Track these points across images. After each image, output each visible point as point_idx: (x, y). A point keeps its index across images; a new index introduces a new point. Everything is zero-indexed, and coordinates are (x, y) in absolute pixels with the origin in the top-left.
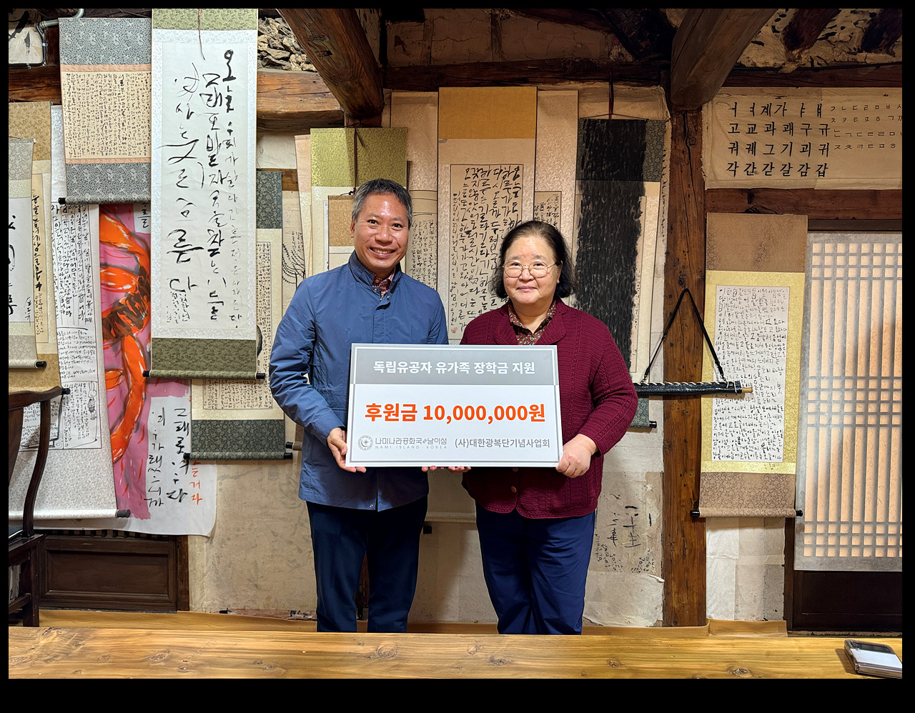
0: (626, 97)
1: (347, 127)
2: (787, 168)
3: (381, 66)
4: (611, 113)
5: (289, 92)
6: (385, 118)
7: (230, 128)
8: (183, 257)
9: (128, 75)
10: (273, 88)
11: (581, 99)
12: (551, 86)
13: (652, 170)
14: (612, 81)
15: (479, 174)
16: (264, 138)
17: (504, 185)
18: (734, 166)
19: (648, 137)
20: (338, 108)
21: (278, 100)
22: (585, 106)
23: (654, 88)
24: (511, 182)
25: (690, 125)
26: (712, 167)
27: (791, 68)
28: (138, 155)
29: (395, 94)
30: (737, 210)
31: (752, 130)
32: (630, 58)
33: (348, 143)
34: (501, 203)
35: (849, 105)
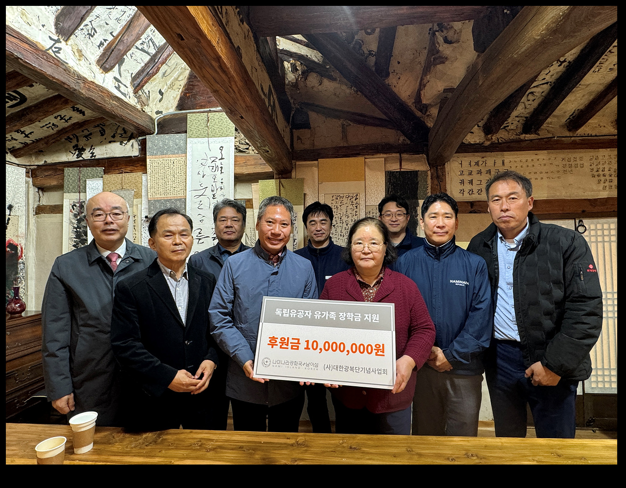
0: (408, 160)
1: (276, 179)
3: (291, 151)
4: (401, 168)
5: (249, 163)
6: (293, 174)
7: (222, 181)
8: (201, 241)
9: (176, 159)
10: (241, 162)
11: (386, 163)
12: (372, 156)
13: (422, 194)
14: (400, 152)
15: (338, 198)
16: (237, 184)
17: (350, 203)
18: (462, 191)
19: (419, 179)
20: (271, 170)
21: (244, 168)
22: (388, 165)
23: (421, 155)
24: (354, 201)
25: (440, 173)
26: (451, 191)
27: (488, 143)
28: (181, 195)
29: (297, 163)
30: (465, 211)
31: (470, 174)
32: (409, 142)
33: (276, 186)
34: (349, 211)
35: (518, 160)
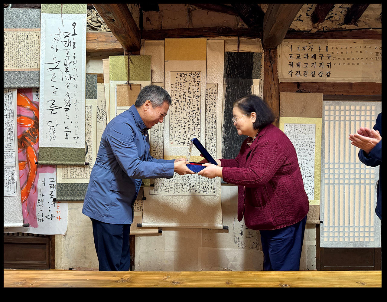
0: (245, 43)
1: (125, 55)
2: (313, 73)
3: (140, 29)
4: (238, 50)
5: (100, 40)
6: (142, 52)
7: (75, 56)
8: (54, 112)
9: (30, 33)
10: (94, 39)
11: (226, 44)
12: (213, 38)
13: (256, 74)
14: (239, 36)
15: (182, 76)
16: (90, 61)
17: (193, 80)
18: (291, 72)
19: (254, 60)
20: (121, 47)
21: (96, 44)
22: (227, 47)
23: (257, 39)
24: (196, 79)
25: (272, 55)
26: (282, 73)
27: (314, 31)
28: (34, 68)
29: (146, 41)
30: (293, 91)
31: (298, 57)
32: (246, 27)
33: (125, 62)
34: (192, 88)
35: (340, 46)
